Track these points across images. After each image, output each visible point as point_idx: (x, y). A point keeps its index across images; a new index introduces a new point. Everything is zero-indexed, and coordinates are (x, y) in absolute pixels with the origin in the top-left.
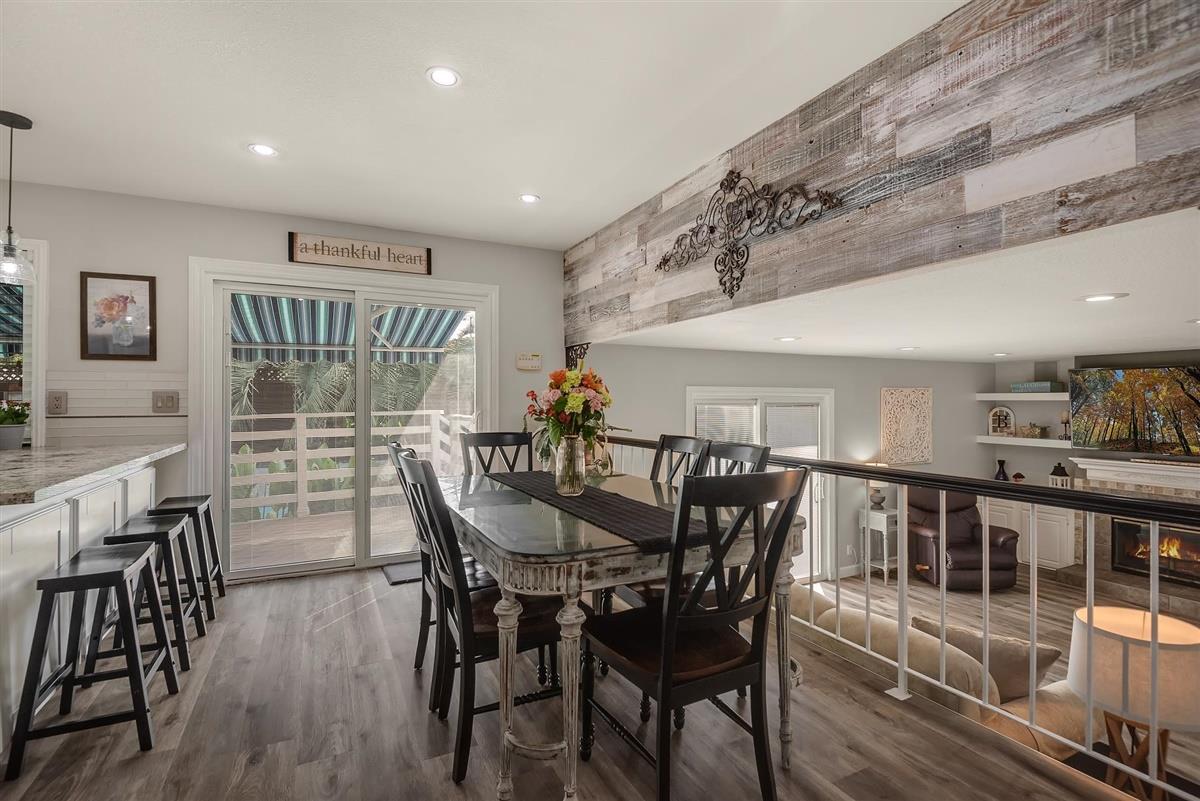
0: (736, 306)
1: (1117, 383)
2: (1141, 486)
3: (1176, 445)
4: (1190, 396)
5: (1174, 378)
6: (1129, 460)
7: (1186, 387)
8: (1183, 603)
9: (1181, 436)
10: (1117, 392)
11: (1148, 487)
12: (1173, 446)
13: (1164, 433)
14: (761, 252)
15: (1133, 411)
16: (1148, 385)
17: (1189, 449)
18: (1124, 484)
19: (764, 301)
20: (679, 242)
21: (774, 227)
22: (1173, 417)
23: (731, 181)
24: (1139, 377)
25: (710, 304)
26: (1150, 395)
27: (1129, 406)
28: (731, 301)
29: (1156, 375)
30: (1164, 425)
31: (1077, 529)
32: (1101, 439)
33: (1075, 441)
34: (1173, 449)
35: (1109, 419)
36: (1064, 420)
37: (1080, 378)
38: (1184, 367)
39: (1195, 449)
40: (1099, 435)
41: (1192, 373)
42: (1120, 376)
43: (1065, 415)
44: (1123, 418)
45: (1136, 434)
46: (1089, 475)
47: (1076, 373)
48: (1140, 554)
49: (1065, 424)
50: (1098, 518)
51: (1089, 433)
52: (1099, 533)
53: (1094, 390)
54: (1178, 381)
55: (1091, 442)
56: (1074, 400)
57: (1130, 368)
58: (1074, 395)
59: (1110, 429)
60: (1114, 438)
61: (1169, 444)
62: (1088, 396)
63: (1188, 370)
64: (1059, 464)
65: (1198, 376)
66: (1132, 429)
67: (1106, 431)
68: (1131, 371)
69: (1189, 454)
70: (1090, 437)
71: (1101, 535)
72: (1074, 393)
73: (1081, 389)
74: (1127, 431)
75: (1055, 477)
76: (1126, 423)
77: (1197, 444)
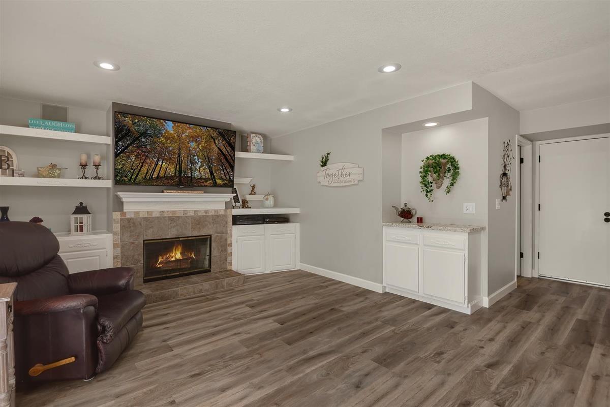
1: (167, 131)
3: (208, 179)
4: (219, 148)
5: (210, 135)
6: (163, 192)
7: (217, 142)
9: (211, 173)
10: (167, 138)
11: (168, 211)
12: (206, 180)
13: (200, 171)
15: (179, 155)
16: (192, 137)
17: (215, 181)
18: (152, 212)
22: (207, 160)
24: (186, 132)
26: (193, 144)
27: (176, 151)
29: (198, 131)
30: (202, 166)
31: (115, 258)
32: (148, 177)
33: (118, 178)
34: (206, 182)
35: (158, 160)
36: (84, 162)
37: (128, 120)
38: (216, 129)
39: (219, 182)
40: (147, 173)
41: (221, 134)
42: (170, 126)
43: (84, 158)
44: (170, 160)
45: (180, 172)
46: (126, 208)
47: (124, 114)
48: (159, 264)
49: (84, 166)
50: (133, 243)
51: (136, 171)
52: (134, 256)
53: (144, 134)
54: (212, 137)
55: (137, 180)
56: (120, 140)
57: (178, 122)
58: (120, 135)
59: (158, 169)
60: (162, 175)
61: (204, 179)
62: (137, 139)
63: (219, 132)
64: (81, 204)
65: (223, 137)
66: (178, 169)
67: (154, 170)
68: (179, 124)
69: (215, 185)
70: (137, 175)
71: (136, 257)
72: (121, 133)
73: (129, 131)
74: (173, 169)
75: (79, 216)
76: (173, 163)
77: (221, 178)
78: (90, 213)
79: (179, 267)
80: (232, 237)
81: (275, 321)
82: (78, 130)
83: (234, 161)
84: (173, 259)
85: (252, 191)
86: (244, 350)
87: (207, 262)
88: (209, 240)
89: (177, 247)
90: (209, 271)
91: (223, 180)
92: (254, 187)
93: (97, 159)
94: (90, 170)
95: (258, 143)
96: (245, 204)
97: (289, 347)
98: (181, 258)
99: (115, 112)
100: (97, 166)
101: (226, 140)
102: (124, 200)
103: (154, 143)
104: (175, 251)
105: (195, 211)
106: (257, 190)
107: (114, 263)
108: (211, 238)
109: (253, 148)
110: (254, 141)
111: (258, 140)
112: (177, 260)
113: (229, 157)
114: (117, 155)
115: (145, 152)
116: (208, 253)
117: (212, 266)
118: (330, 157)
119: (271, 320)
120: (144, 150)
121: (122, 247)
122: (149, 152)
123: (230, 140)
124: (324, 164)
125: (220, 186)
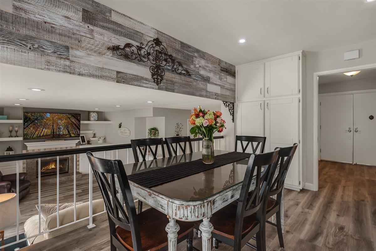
0: (159, 89)
1: (47, 117)
2: (45, 149)
3: (67, 134)
4: (72, 122)
5: (68, 117)
6: (45, 141)
7: (71, 119)
8: (65, 178)
9: (69, 132)
10: (47, 120)
11: (48, 149)
12: (66, 135)
13: (63, 131)
14: (168, 75)
15: (53, 126)
16: (59, 118)
17: (71, 135)
18: (40, 149)
19: (170, 91)
20: (128, 45)
21: (174, 71)
22: (66, 127)
23: (157, 42)
24: (56, 117)
25: (147, 84)
26: (60, 121)
27: (52, 124)
28: (157, 86)
29: (62, 116)
30: (64, 129)
31: (23, 168)
32: (38, 135)
33: (25, 137)
34: (66, 136)
35: (43, 129)
36: (11, 130)
37: (29, 115)
38: (71, 114)
39: (72, 135)
40: (38, 134)
41: (73, 116)
42: (48, 115)
43: (11, 128)
44: (49, 128)
45: (53, 132)
46: (28, 149)
47: (27, 113)
48: (43, 170)
49: (11, 132)
50: (31, 162)
51: (33, 134)
52: (32, 167)
53: (36, 119)
54: (69, 118)
55: (34, 137)
56: (26, 123)
57: (53, 113)
58: (26, 121)
59: (43, 132)
60: (45, 134)
61: (65, 134)
62: (33, 121)
63: (72, 115)
64: (9, 147)
65: (74, 117)
66: (52, 131)
67: (41, 133)
68: (53, 114)
69: (71, 136)
70: (34, 135)
71: (33, 168)
72: (26, 120)
73: (30, 118)
74: (50, 132)
75: (8, 152)
76: (50, 129)
77: (73, 134)
78: (13, 150)
79: (53, 171)
80: (79, 158)
81: (81, 190)
82: (8, 119)
83: (80, 126)
84: (51, 168)
85: (94, 136)
86: (63, 198)
87: (67, 169)
88: (68, 160)
89: (52, 163)
90: (68, 172)
91: (74, 134)
92: (95, 134)
93: (16, 129)
94: (14, 133)
95: (94, 116)
96: (89, 143)
97: (79, 197)
98: (55, 167)
99: (24, 112)
100: (17, 132)
101: (76, 118)
102: (27, 146)
103: (41, 122)
104: (51, 164)
105: (61, 148)
106: (96, 135)
107: (23, 170)
108: (69, 159)
109: (92, 119)
110: (92, 115)
111: (95, 115)
112: (52, 168)
113: (77, 125)
114: (24, 128)
115: (37, 126)
116: (67, 165)
117: (69, 170)
118: (122, 125)
119: (80, 190)
120: (37, 125)
121: (27, 164)
122: (39, 126)
123: (77, 118)
124: (120, 127)
125: (73, 137)
